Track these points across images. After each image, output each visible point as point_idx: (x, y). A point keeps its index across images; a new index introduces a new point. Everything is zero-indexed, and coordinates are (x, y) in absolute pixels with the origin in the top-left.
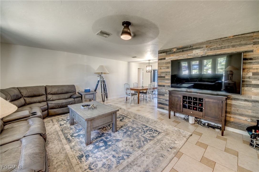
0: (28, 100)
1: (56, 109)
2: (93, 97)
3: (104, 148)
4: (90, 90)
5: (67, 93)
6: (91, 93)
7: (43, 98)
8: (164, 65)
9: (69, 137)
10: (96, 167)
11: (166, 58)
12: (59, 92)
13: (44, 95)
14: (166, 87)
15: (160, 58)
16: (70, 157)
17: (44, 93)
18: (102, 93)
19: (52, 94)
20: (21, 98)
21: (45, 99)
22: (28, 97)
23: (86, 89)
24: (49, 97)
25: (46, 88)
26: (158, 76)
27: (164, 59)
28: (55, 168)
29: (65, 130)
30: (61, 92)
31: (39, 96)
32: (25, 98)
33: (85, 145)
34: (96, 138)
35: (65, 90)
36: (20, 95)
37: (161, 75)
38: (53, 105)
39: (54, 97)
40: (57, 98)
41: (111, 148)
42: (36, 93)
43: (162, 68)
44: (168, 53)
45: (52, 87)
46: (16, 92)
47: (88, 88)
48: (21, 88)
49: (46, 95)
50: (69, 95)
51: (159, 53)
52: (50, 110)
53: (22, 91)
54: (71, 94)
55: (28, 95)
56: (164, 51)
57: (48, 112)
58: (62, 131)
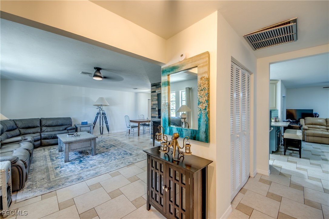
0: (23, 131)
1: (49, 139)
2: (90, 130)
3: (78, 163)
4: (87, 122)
5: (62, 125)
6: (88, 125)
7: (38, 129)
8: (155, 98)
9: (54, 158)
10: (65, 171)
11: (156, 91)
12: (54, 125)
13: (39, 127)
14: (156, 118)
15: (152, 91)
16: (49, 168)
17: (39, 126)
18: (100, 125)
19: (46, 126)
20: (16, 129)
21: (39, 131)
22: (23, 128)
23: (83, 121)
24: (44, 128)
25: (41, 120)
26: (151, 108)
27: (155, 92)
28: (36, 172)
29: (53, 155)
30: (56, 124)
31: (34, 127)
32: (20, 129)
33: (64, 162)
34: (76, 159)
35: (60, 122)
36: (15, 127)
37: (153, 107)
38: (46, 136)
39: (49, 129)
40: (52, 130)
41: (83, 163)
42: (30, 125)
43: (153, 100)
44: (157, 86)
45: (47, 119)
46: (12, 124)
47: (86, 121)
48: (17, 120)
49: (41, 127)
50: (64, 127)
51: (151, 86)
52: (42, 140)
53: (17, 123)
54: (66, 126)
55: (23, 126)
56: (155, 84)
57: (41, 142)
58: (50, 155)
